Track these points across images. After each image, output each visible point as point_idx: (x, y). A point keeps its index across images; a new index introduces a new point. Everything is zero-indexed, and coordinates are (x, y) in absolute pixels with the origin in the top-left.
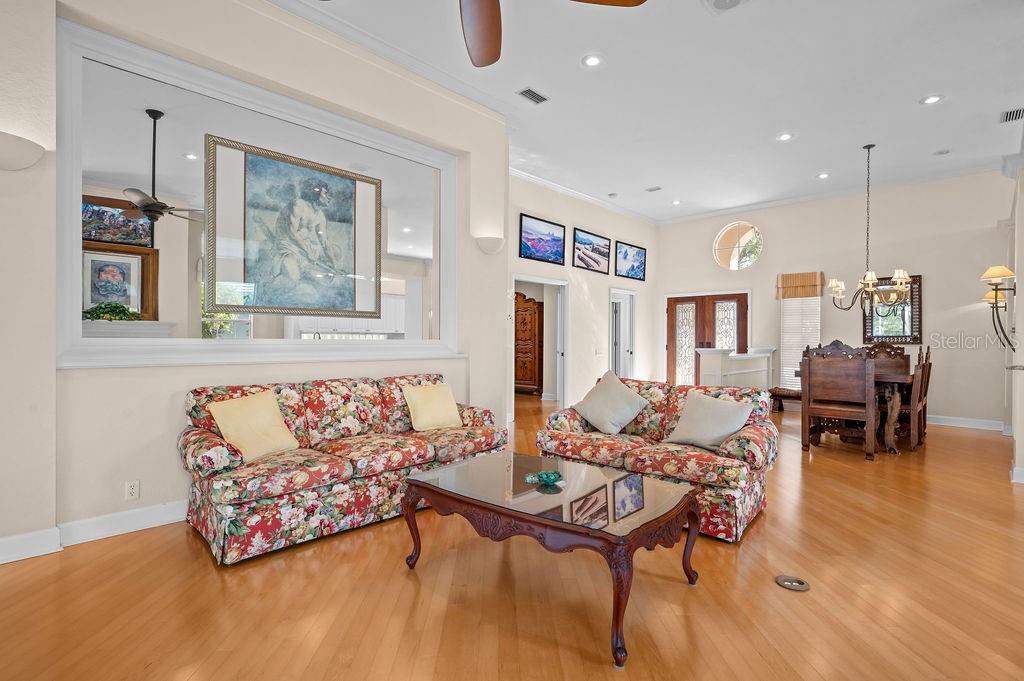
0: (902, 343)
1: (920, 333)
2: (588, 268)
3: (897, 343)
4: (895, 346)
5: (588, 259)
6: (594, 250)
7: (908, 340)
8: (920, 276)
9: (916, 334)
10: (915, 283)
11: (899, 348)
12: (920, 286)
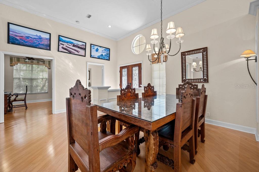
0: (197, 82)
1: (208, 77)
2: (70, 53)
3: (195, 82)
4: (194, 84)
5: (69, 49)
6: (74, 46)
7: (202, 80)
8: (207, 48)
9: (205, 77)
10: (205, 52)
11: (195, 85)
12: (207, 53)
